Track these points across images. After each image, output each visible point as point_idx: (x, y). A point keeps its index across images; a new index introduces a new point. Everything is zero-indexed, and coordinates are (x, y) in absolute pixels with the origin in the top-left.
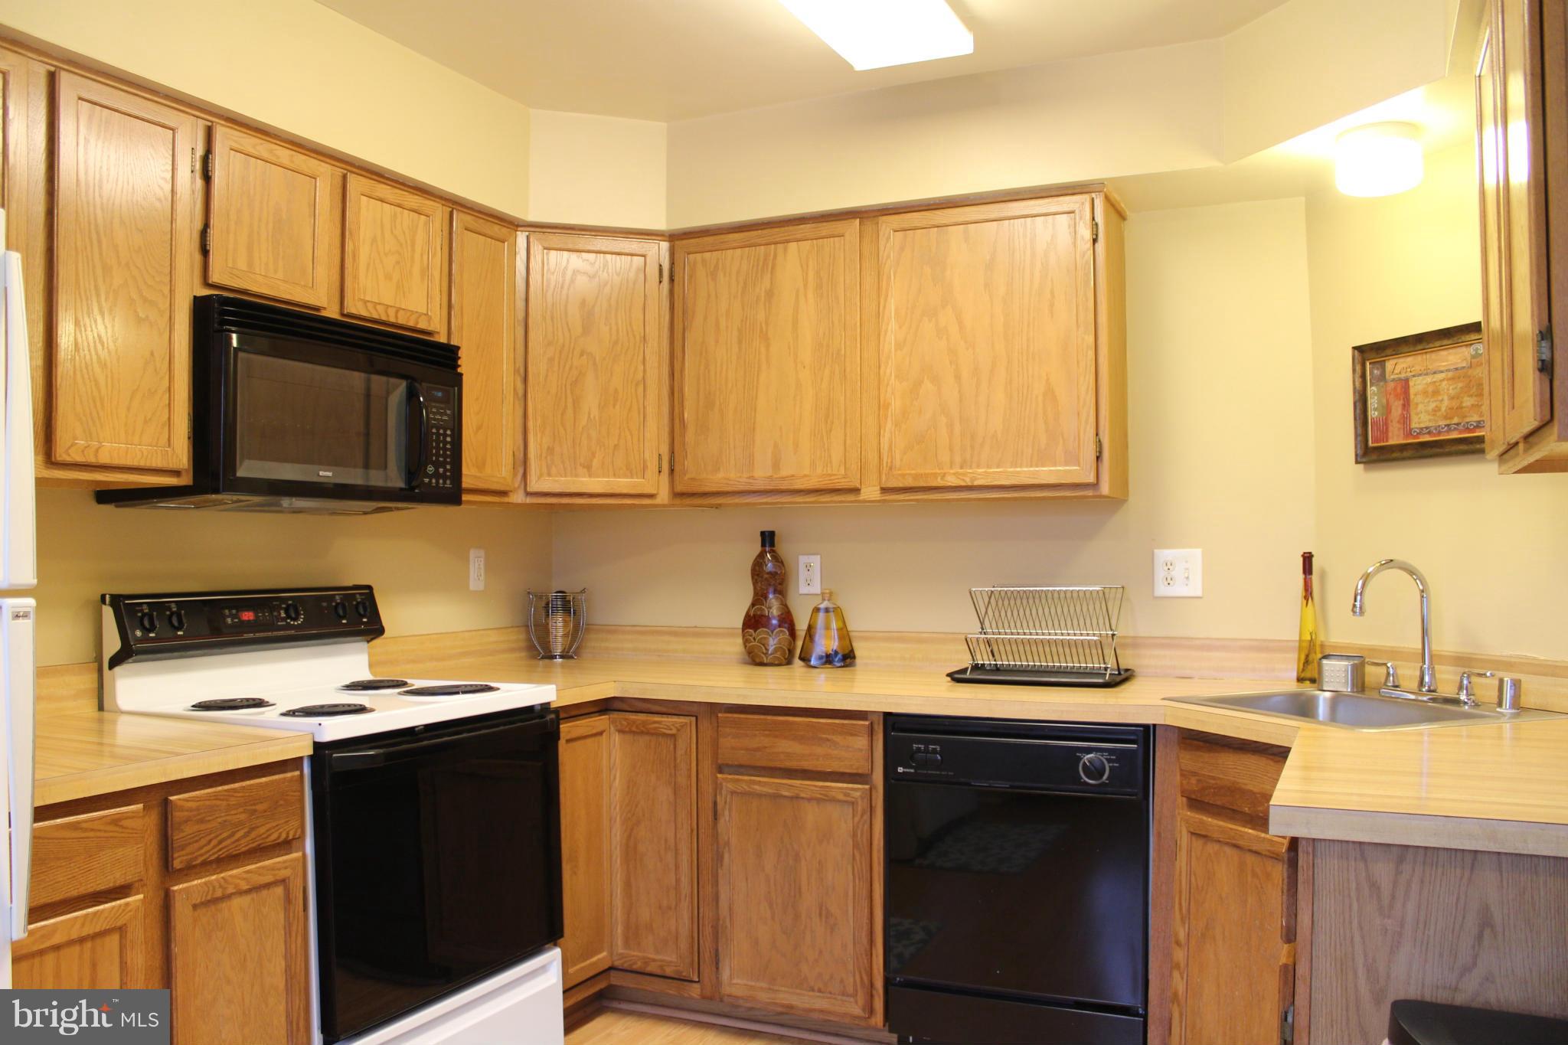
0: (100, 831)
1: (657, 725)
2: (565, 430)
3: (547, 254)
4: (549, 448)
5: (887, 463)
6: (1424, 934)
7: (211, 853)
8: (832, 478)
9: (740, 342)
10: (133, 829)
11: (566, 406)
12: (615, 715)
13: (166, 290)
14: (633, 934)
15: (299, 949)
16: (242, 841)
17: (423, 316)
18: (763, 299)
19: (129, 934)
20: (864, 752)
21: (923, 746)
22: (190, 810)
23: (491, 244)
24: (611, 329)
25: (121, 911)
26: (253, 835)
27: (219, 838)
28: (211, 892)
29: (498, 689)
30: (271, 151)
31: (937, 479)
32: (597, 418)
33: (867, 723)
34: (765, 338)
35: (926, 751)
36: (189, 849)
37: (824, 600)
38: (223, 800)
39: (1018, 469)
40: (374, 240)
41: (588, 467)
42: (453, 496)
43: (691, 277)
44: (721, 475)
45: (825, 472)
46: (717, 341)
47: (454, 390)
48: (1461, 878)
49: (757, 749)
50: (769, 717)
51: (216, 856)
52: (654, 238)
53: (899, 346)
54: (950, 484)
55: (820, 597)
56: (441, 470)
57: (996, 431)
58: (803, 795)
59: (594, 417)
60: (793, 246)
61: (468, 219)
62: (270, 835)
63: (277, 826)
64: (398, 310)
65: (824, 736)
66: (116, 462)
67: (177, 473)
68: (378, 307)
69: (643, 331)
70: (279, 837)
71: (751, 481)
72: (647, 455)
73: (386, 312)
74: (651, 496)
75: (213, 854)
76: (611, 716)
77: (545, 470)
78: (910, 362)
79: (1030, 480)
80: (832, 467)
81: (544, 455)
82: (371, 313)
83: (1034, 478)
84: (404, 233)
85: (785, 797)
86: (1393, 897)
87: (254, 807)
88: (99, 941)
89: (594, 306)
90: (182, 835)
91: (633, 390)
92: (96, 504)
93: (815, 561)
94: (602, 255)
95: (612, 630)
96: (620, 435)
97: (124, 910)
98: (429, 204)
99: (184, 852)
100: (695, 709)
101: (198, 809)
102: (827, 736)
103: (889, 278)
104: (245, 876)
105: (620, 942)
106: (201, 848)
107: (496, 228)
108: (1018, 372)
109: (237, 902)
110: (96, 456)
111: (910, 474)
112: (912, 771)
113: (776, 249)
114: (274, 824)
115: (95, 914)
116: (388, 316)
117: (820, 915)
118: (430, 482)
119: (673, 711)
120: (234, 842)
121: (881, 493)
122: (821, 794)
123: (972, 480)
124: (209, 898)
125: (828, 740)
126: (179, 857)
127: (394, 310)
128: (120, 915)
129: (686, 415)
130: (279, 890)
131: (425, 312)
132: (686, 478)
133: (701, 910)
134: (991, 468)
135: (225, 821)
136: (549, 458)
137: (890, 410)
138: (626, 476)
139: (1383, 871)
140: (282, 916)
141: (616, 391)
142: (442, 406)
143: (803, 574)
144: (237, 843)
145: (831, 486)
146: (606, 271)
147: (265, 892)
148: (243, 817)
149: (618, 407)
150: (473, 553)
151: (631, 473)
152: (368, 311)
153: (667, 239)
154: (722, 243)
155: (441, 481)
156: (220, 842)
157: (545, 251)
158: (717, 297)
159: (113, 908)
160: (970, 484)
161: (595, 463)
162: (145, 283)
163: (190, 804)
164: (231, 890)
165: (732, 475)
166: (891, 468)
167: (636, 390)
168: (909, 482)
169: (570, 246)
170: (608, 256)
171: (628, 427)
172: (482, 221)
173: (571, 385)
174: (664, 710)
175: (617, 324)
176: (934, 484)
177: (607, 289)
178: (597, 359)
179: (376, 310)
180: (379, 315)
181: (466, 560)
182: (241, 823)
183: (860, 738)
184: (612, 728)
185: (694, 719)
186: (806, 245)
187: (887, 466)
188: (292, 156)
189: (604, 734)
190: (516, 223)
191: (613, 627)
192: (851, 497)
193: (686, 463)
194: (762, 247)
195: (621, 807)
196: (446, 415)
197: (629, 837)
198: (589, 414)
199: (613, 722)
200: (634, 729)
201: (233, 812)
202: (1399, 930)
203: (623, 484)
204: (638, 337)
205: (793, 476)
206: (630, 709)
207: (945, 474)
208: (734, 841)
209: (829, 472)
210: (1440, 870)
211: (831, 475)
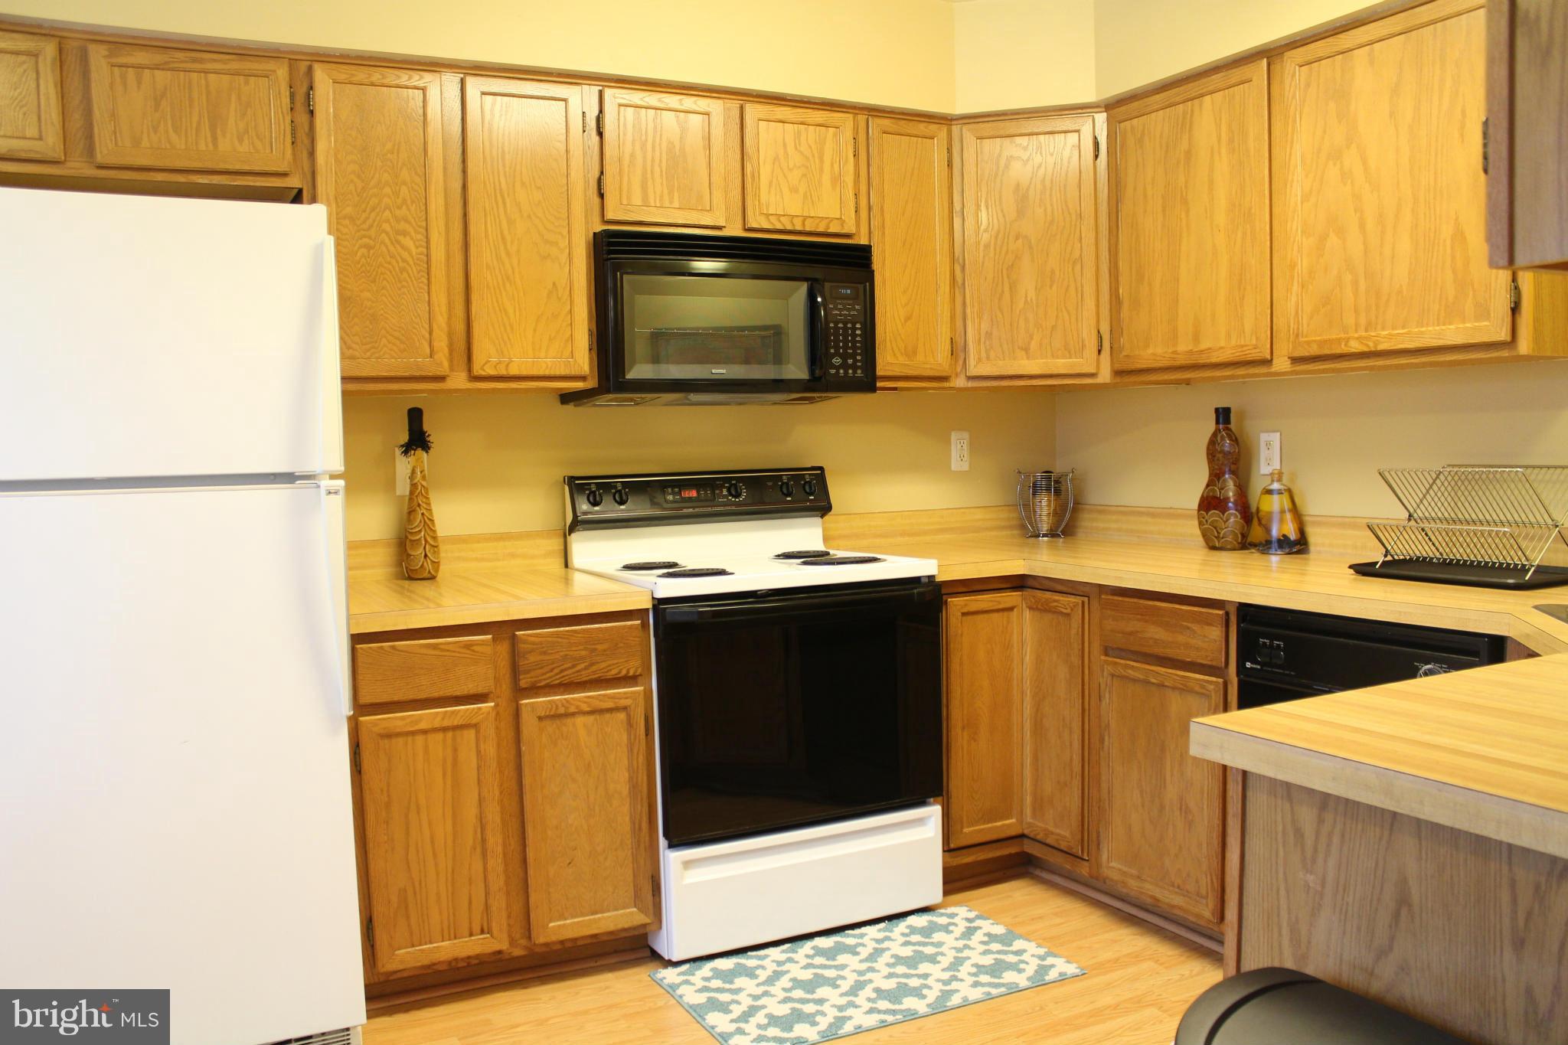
0: (454, 652)
1: (1055, 604)
2: (1002, 314)
3: (981, 143)
4: (987, 332)
5: (1294, 330)
6: (1343, 899)
7: (554, 678)
8: (1245, 349)
9: (1164, 210)
10: (482, 653)
11: (1003, 292)
12: (1028, 592)
13: (565, 232)
14: (1039, 806)
15: (640, 765)
16: (583, 673)
17: (836, 221)
18: (1182, 162)
19: (481, 731)
20: (1218, 643)
21: (1268, 641)
22: (533, 643)
23: (917, 143)
24: (1045, 210)
25: (474, 713)
26: (594, 668)
27: (562, 667)
28: (554, 709)
29: (885, 560)
30: (660, 100)
31: (1341, 345)
32: (1034, 298)
33: (1221, 612)
34: (1185, 201)
35: (1271, 646)
36: (532, 674)
37: (1273, 481)
38: (564, 638)
39: (1423, 329)
40: (776, 159)
41: (1026, 350)
42: (867, 382)
43: (1122, 146)
44: (1150, 351)
45: (1238, 343)
46: (1145, 211)
47: (866, 285)
48: (1381, 839)
49: (1131, 633)
50: (1142, 601)
51: (558, 681)
52: (1088, 110)
53: (1305, 198)
54: (1354, 350)
55: (1269, 478)
56: (850, 361)
57: (1401, 286)
58: (1166, 684)
59: (1031, 300)
60: (1207, 99)
61: (886, 123)
62: (611, 670)
63: (617, 663)
64: (805, 218)
65: (1185, 624)
66: (524, 373)
67: (583, 378)
68: (782, 219)
69: (1079, 209)
70: (620, 672)
71: (1175, 356)
72: (1085, 335)
73: (792, 222)
74: (1092, 375)
75: (557, 679)
76: (1024, 593)
77: (983, 355)
78: (1316, 215)
79: (1435, 341)
80: (1245, 337)
81: (983, 340)
82: (774, 225)
83: (1440, 339)
84: (810, 147)
85: (1153, 684)
86: (1316, 850)
87: (593, 647)
88: (458, 733)
89: (1029, 187)
90: (526, 662)
91: (1070, 269)
92: (560, 406)
93: (1275, 438)
94: (1035, 136)
95: (1103, 510)
96: (1057, 317)
97: (476, 713)
98: (836, 117)
99: (528, 676)
100: (1087, 589)
101: (541, 643)
102: (1189, 625)
103: (1295, 121)
104: (585, 700)
105: (1028, 811)
106: (543, 674)
107: (922, 126)
108: (1425, 214)
109: (580, 720)
110: (507, 369)
111: (1315, 341)
112: (1259, 667)
113: (1193, 105)
114: (615, 662)
115: (453, 712)
116: (793, 225)
117: (1181, 809)
118: (838, 372)
119: (1070, 591)
120: (574, 673)
121: (1292, 363)
122: (1182, 684)
123: (1376, 345)
124: (552, 713)
125: (1188, 628)
126: (524, 678)
127: (801, 219)
128: (474, 715)
129: (1121, 291)
130: (622, 716)
131: (838, 217)
132: (1121, 356)
133: (1091, 791)
134: (1396, 329)
135: (566, 655)
136: (987, 343)
137: (1296, 271)
138: (1064, 357)
139: (1307, 816)
140: (625, 737)
141: (1053, 272)
142: (851, 302)
143: (1263, 453)
144: (579, 674)
145: (1243, 358)
146: (1039, 153)
147: (608, 716)
148: (583, 653)
149: (1055, 287)
150: (954, 436)
151: (1069, 352)
152: (772, 223)
153: (1104, 110)
154: (1146, 106)
155: (850, 371)
156: (562, 671)
157: (978, 141)
158: (1144, 164)
159: (468, 709)
160: (1373, 349)
161: (1034, 345)
162: (545, 228)
163: (533, 639)
164: (572, 709)
165: (1159, 350)
166: (1297, 335)
167: (1073, 269)
168: (1314, 350)
169: (1002, 133)
170: (1042, 137)
171: (1066, 308)
172: (904, 122)
173: (1007, 269)
174: (1064, 589)
175: (1052, 205)
176: (1338, 351)
177: (1042, 171)
178: (1033, 241)
179: (780, 221)
180: (784, 225)
181: (948, 442)
182: (582, 658)
183: (1214, 628)
184: (1024, 606)
185: (1086, 599)
186: (1218, 96)
187: (1293, 333)
188: (681, 100)
189: (1015, 610)
190: (950, 118)
191: (1102, 508)
192: (1263, 370)
193: (1122, 340)
194: (1181, 105)
195: (1031, 683)
196: (855, 310)
197: (1037, 710)
198: (1026, 297)
199: (1024, 599)
200: (1039, 607)
201: (574, 649)
202: (1320, 889)
203: (1061, 364)
204: (1074, 217)
205: (1210, 349)
206: (1041, 588)
207: (1349, 338)
208: (1113, 724)
209: (1243, 343)
210: (1360, 826)
211: (1242, 346)
